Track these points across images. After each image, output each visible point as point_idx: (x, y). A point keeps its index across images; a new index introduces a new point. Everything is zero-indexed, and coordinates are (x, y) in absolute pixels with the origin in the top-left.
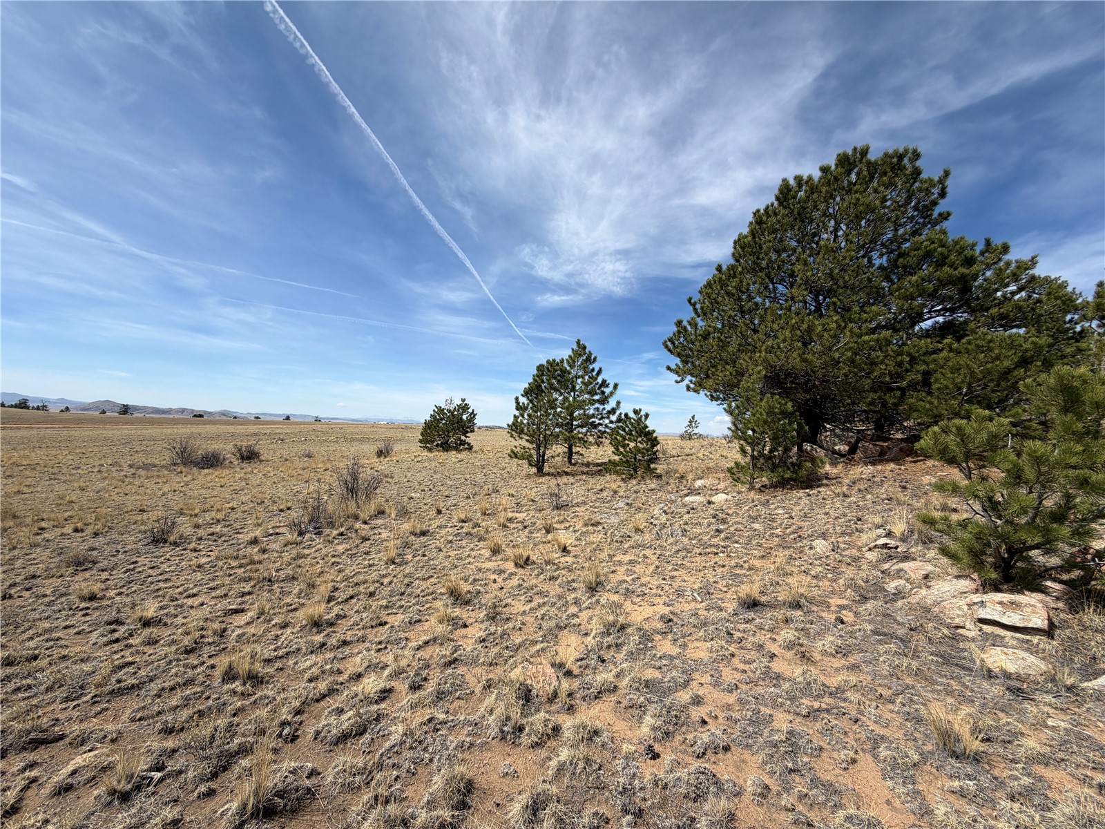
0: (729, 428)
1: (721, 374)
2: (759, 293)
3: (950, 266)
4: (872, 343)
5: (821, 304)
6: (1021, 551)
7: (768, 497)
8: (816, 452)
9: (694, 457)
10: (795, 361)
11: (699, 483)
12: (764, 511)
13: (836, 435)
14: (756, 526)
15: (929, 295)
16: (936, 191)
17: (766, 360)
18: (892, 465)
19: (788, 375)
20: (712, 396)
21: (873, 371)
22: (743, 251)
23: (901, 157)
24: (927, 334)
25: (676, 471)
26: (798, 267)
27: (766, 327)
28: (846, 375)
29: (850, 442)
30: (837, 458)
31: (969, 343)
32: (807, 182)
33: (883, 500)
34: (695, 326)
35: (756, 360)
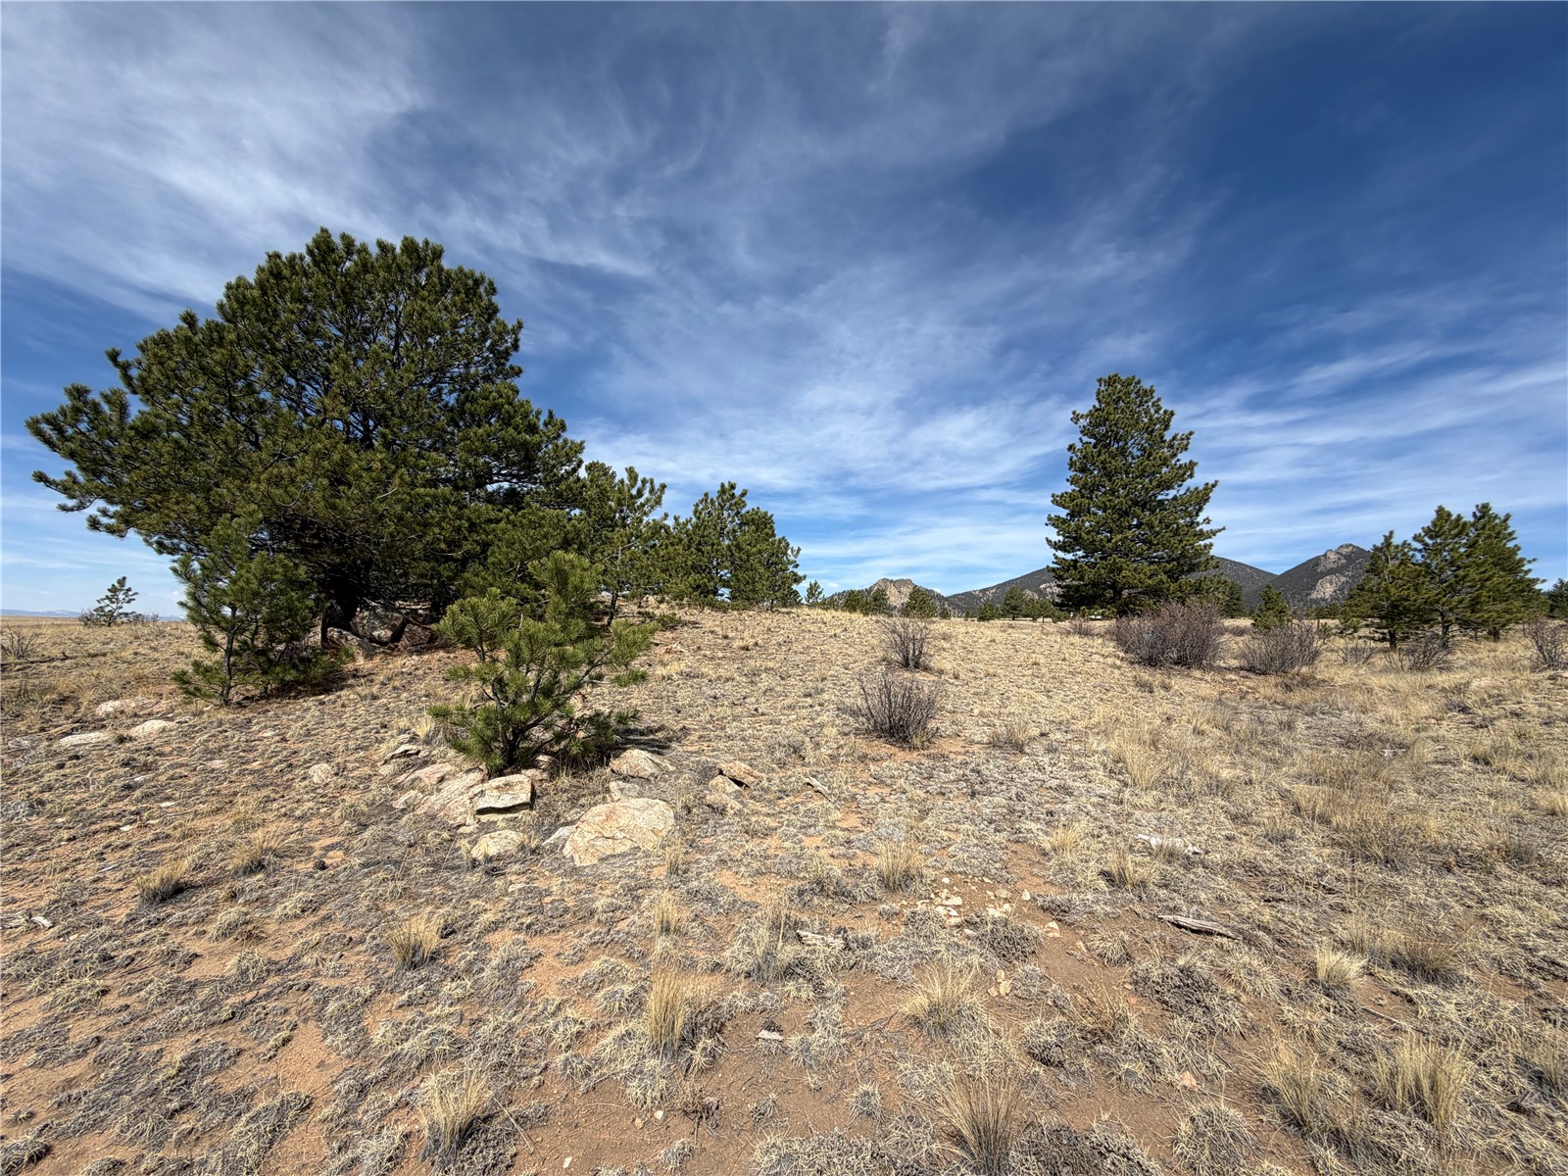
0: (182, 604)
1: (176, 508)
2: (267, 386)
3: (516, 429)
4: (428, 499)
5: (371, 432)
6: (522, 731)
7: (250, 715)
8: (347, 640)
9: (109, 659)
10: (317, 504)
11: (108, 707)
12: (237, 738)
13: (377, 616)
14: (217, 764)
15: (494, 455)
16: (510, 339)
17: (269, 496)
18: (442, 653)
19: (306, 524)
20: (160, 544)
21: (425, 534)
22: (242, 308)
23: (477, 282)
24: (490, 499)
25: (51, 689)
26: (335, 368)
27: (275, 444)
28: (392, 535)
29: (394, 625)
30: (375, 648)
31: (524, 516)
32: (359, 252)
33: (420, 698)
34: (123, 409)
35: (251, 494)
